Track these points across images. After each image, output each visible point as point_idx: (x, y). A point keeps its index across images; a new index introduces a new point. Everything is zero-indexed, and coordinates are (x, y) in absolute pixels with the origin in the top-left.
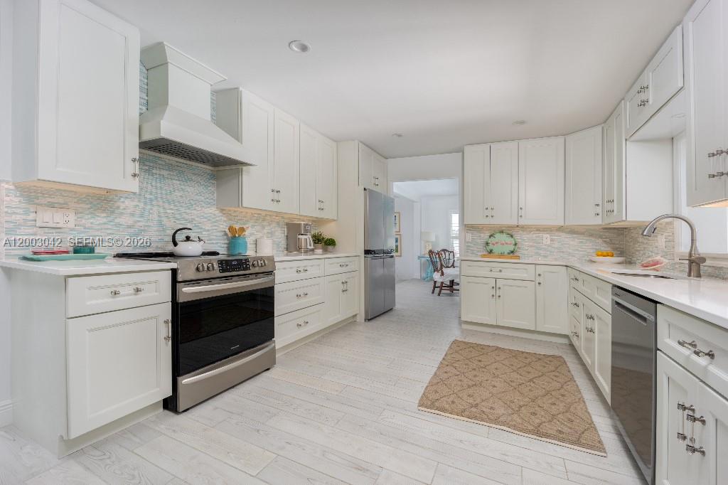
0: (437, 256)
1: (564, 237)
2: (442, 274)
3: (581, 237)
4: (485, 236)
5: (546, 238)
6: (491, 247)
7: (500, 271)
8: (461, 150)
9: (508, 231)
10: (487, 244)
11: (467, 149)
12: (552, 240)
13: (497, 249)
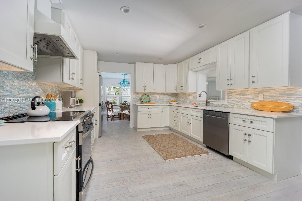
0: (111, 104)
1: (162, 96)
2: (113, 112)
3: (167, 96)
4: (140, 96)
5: (158, 96)
6: (142, 100)
7: (151, 109)
8: (134, 63)
9: (147, 94)
10: (141, 99)
11: (137, 64)
12: (159, 97)
13: (144, 101)
